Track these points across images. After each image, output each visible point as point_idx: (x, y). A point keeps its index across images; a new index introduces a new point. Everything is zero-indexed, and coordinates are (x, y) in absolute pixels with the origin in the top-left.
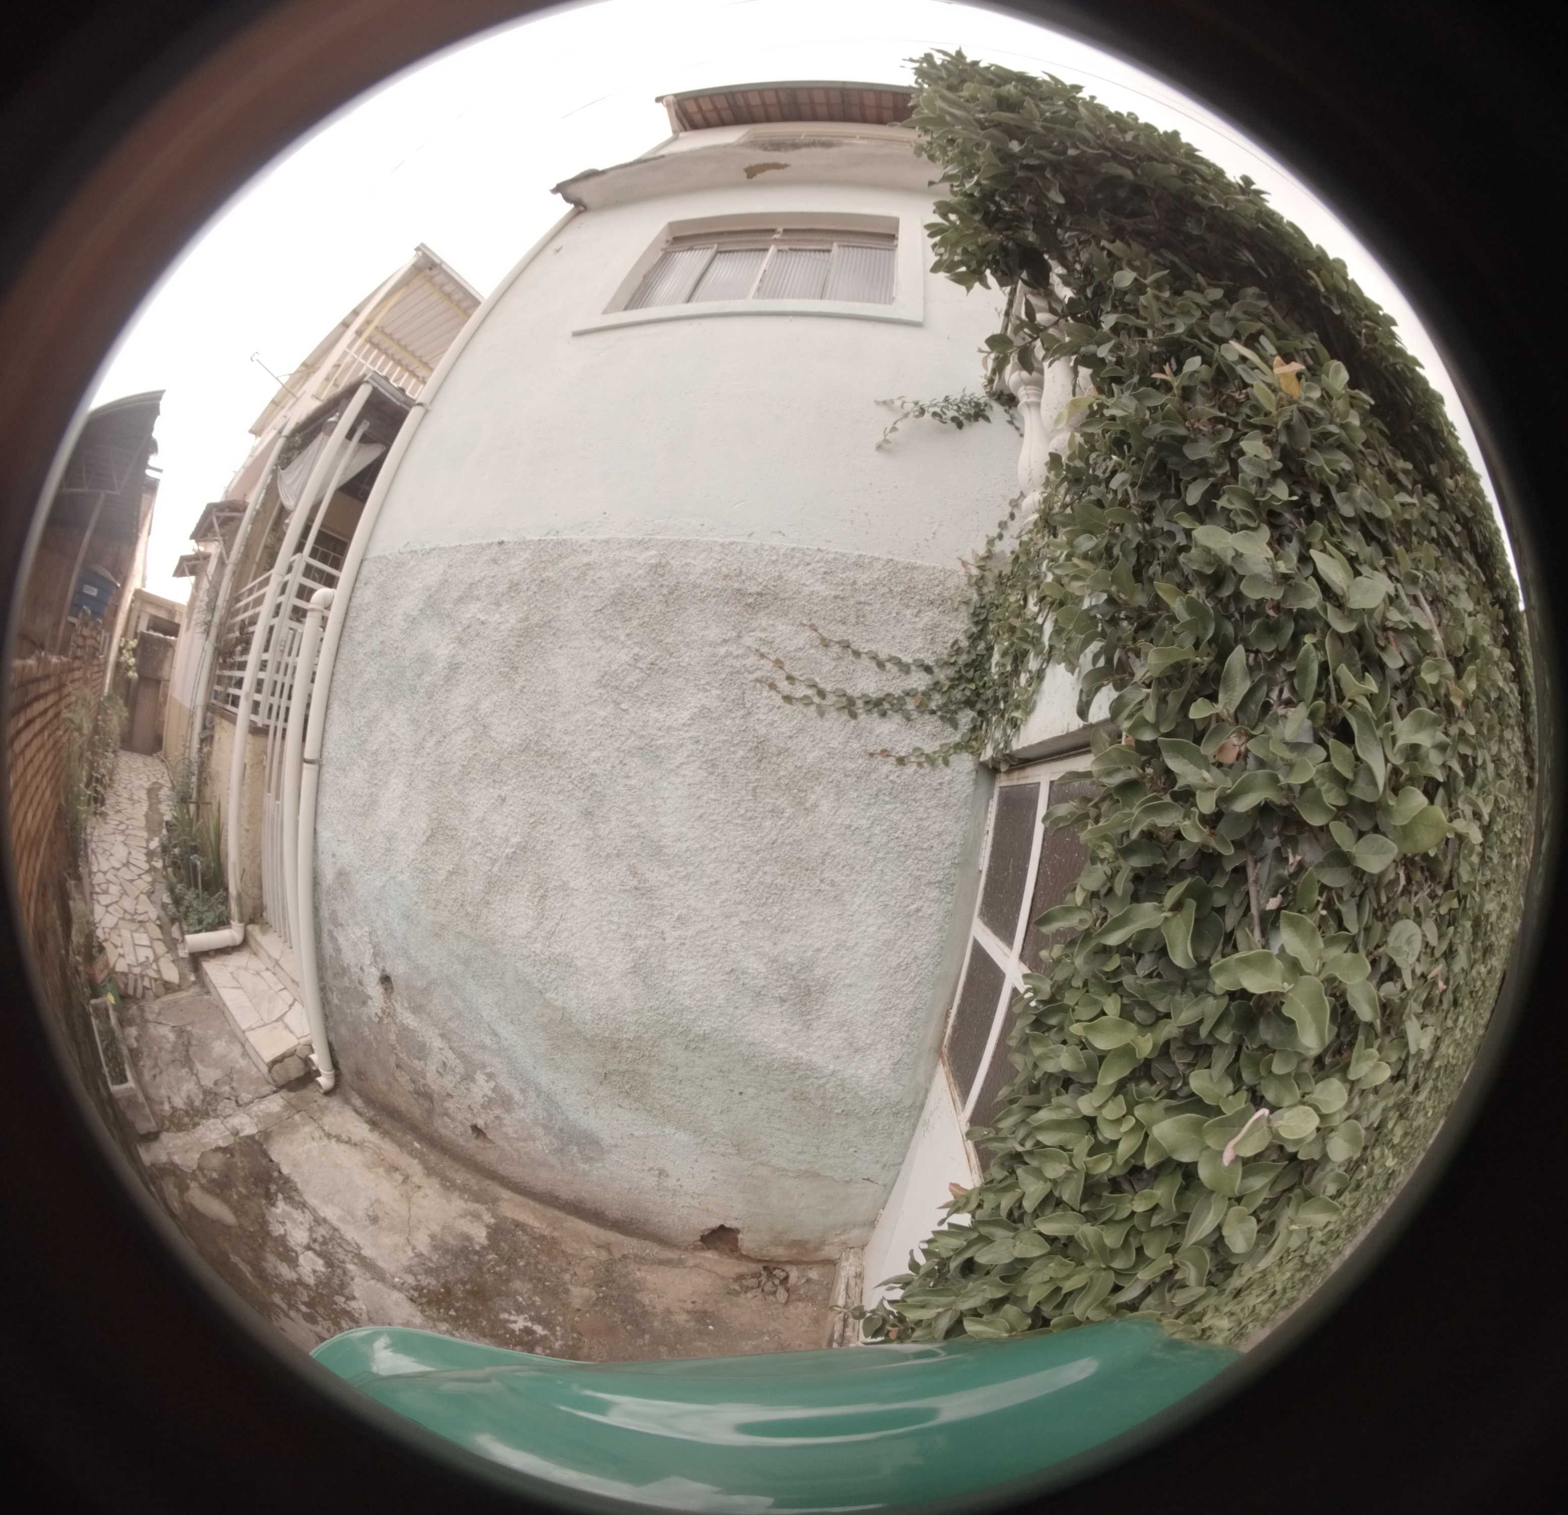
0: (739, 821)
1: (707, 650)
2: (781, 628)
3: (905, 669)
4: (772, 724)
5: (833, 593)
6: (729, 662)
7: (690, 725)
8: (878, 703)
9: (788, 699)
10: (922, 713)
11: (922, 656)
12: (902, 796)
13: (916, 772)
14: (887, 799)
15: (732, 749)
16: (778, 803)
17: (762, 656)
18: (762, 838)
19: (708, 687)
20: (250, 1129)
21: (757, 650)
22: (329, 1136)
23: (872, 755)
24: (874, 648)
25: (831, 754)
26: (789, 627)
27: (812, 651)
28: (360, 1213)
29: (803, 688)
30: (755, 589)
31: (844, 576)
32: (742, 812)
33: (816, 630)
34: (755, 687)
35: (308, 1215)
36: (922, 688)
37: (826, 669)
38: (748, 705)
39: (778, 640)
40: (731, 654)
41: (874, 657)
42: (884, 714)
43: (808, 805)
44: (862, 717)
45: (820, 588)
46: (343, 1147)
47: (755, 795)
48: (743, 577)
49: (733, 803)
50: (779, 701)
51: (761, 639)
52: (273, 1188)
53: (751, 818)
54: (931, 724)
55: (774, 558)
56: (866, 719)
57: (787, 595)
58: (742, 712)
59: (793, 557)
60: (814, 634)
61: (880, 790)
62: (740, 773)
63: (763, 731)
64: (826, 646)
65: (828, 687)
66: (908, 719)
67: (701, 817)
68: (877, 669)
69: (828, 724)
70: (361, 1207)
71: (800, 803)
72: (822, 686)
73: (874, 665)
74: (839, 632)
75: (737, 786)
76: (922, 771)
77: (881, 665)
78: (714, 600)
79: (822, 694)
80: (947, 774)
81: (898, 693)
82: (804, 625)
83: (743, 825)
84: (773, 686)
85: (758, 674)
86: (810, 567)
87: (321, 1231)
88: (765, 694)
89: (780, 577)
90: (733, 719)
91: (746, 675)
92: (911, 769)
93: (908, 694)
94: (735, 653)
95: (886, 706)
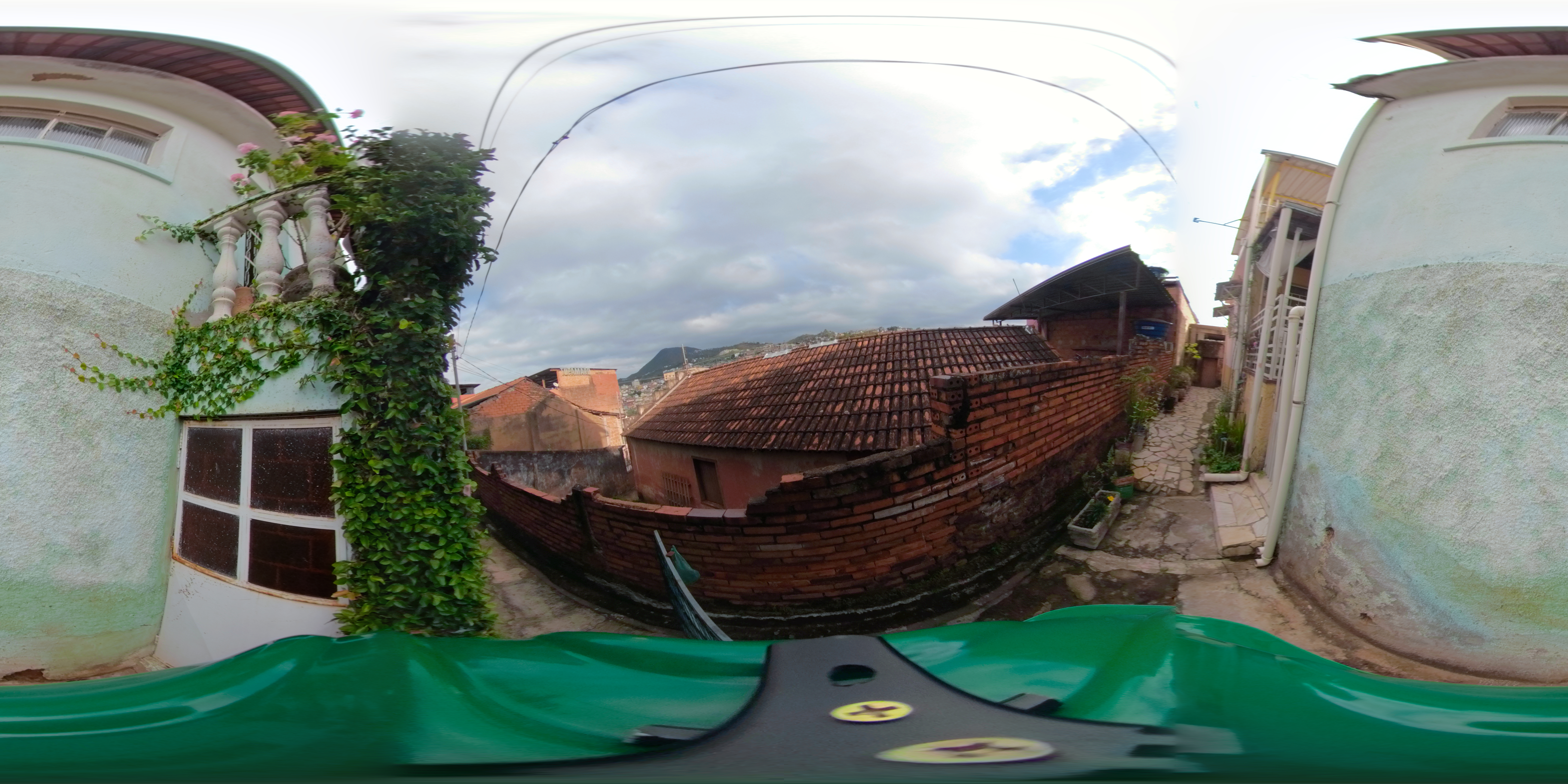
0: (52, 456)
1: (30, 343)
2: (77, 333)
3: (145, 365)
4: (72, 395)
5: (109, 317)
6: (45, 352)
7: (18, 394)
8: (131, 384)
9: (82, 379)
10: (152, 390)
11: (153, 359)
12: (143, 435)
13: (149, 421)
14: (135, 437)
15: (47, 410)
16: (77, 443)
17: (67, 350)
18: (67, 466)
19: (31, 369)
21: (63, 347)
23: (128, 413)
24: (129, 352)
25: (107, 413)
26: (83, 334)
27: (96, 350)
29: (91, 372)
30: (61, 307)
31: (115, 307)
32: (54, 450)
33: (98, 338)
34: (62, 370)
36: (152, 377)
37: (104, 362)
38: (58, 382)
39: (76, 341)
40: (46, 347)
41: (129, 357)
42: (134, 390)
43: (94, 444)
44: (123, 391)
45: (100, 312)
47: (62, 439)
48: (54, 298)
49: (48, 445)
50: (77, 380)
51: (66, 339)
53: (59, 454)
54: (156, 396)
55: (73, 289)
56: (126, 393)
57: (81, 314)
58: (54, 386)
59: (85, 291)
60: (98, 340)
61: (132, 432)
62: (52, 426)
63: (67, 399)
64: (104, 348)
65: (105, 373)
66: (146, 393)
67: (26, 454)
68: (131, 364)
69: (105, 395)
71: (90, 443)
72: (101, 372)
73: (129, 361)
74: (111, 341)
75: (50, 434)
76: (152, 421)
77: (133, 362)
78: (34, 311)
79: (102, 377)
80: (163, 422)
81: (141, 378)
82: (92, 334)
83: (54, 458)
84: (73, 370)
85: (63, 362)
86: (95, 299)
88: (68, 375)
89: (77, 302)
90: (48, 390)
91: (56, 362)
92: (147, 420)
93: (146, 379)
94: (49, 347)
95: (135, 385)
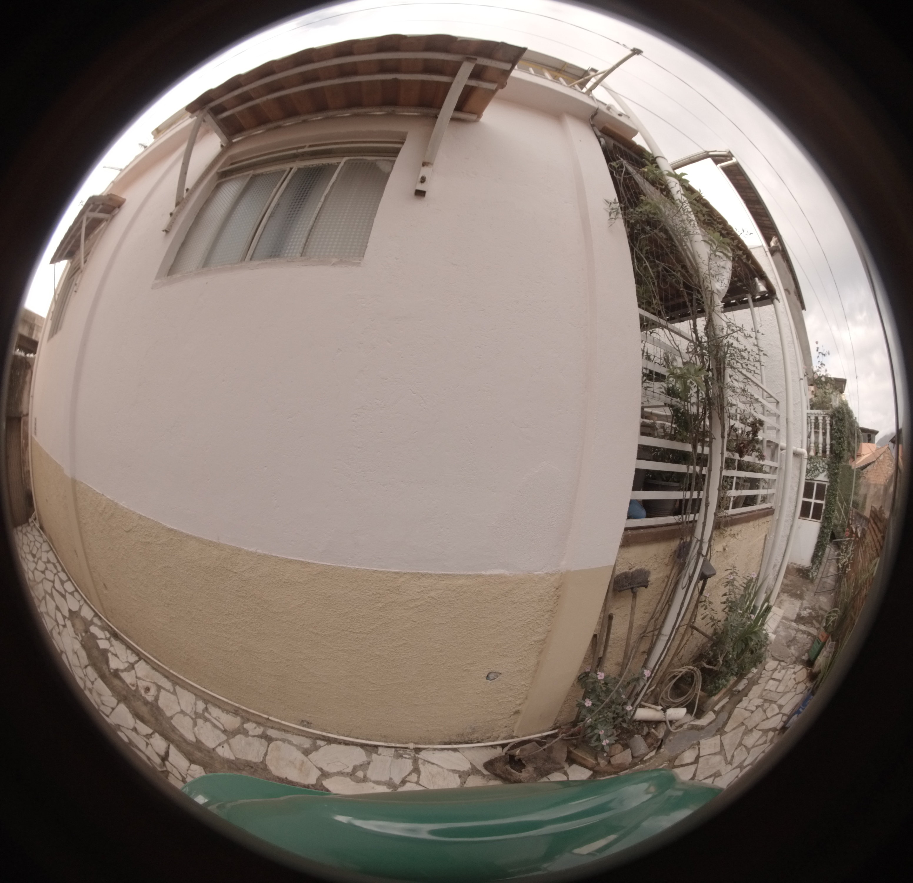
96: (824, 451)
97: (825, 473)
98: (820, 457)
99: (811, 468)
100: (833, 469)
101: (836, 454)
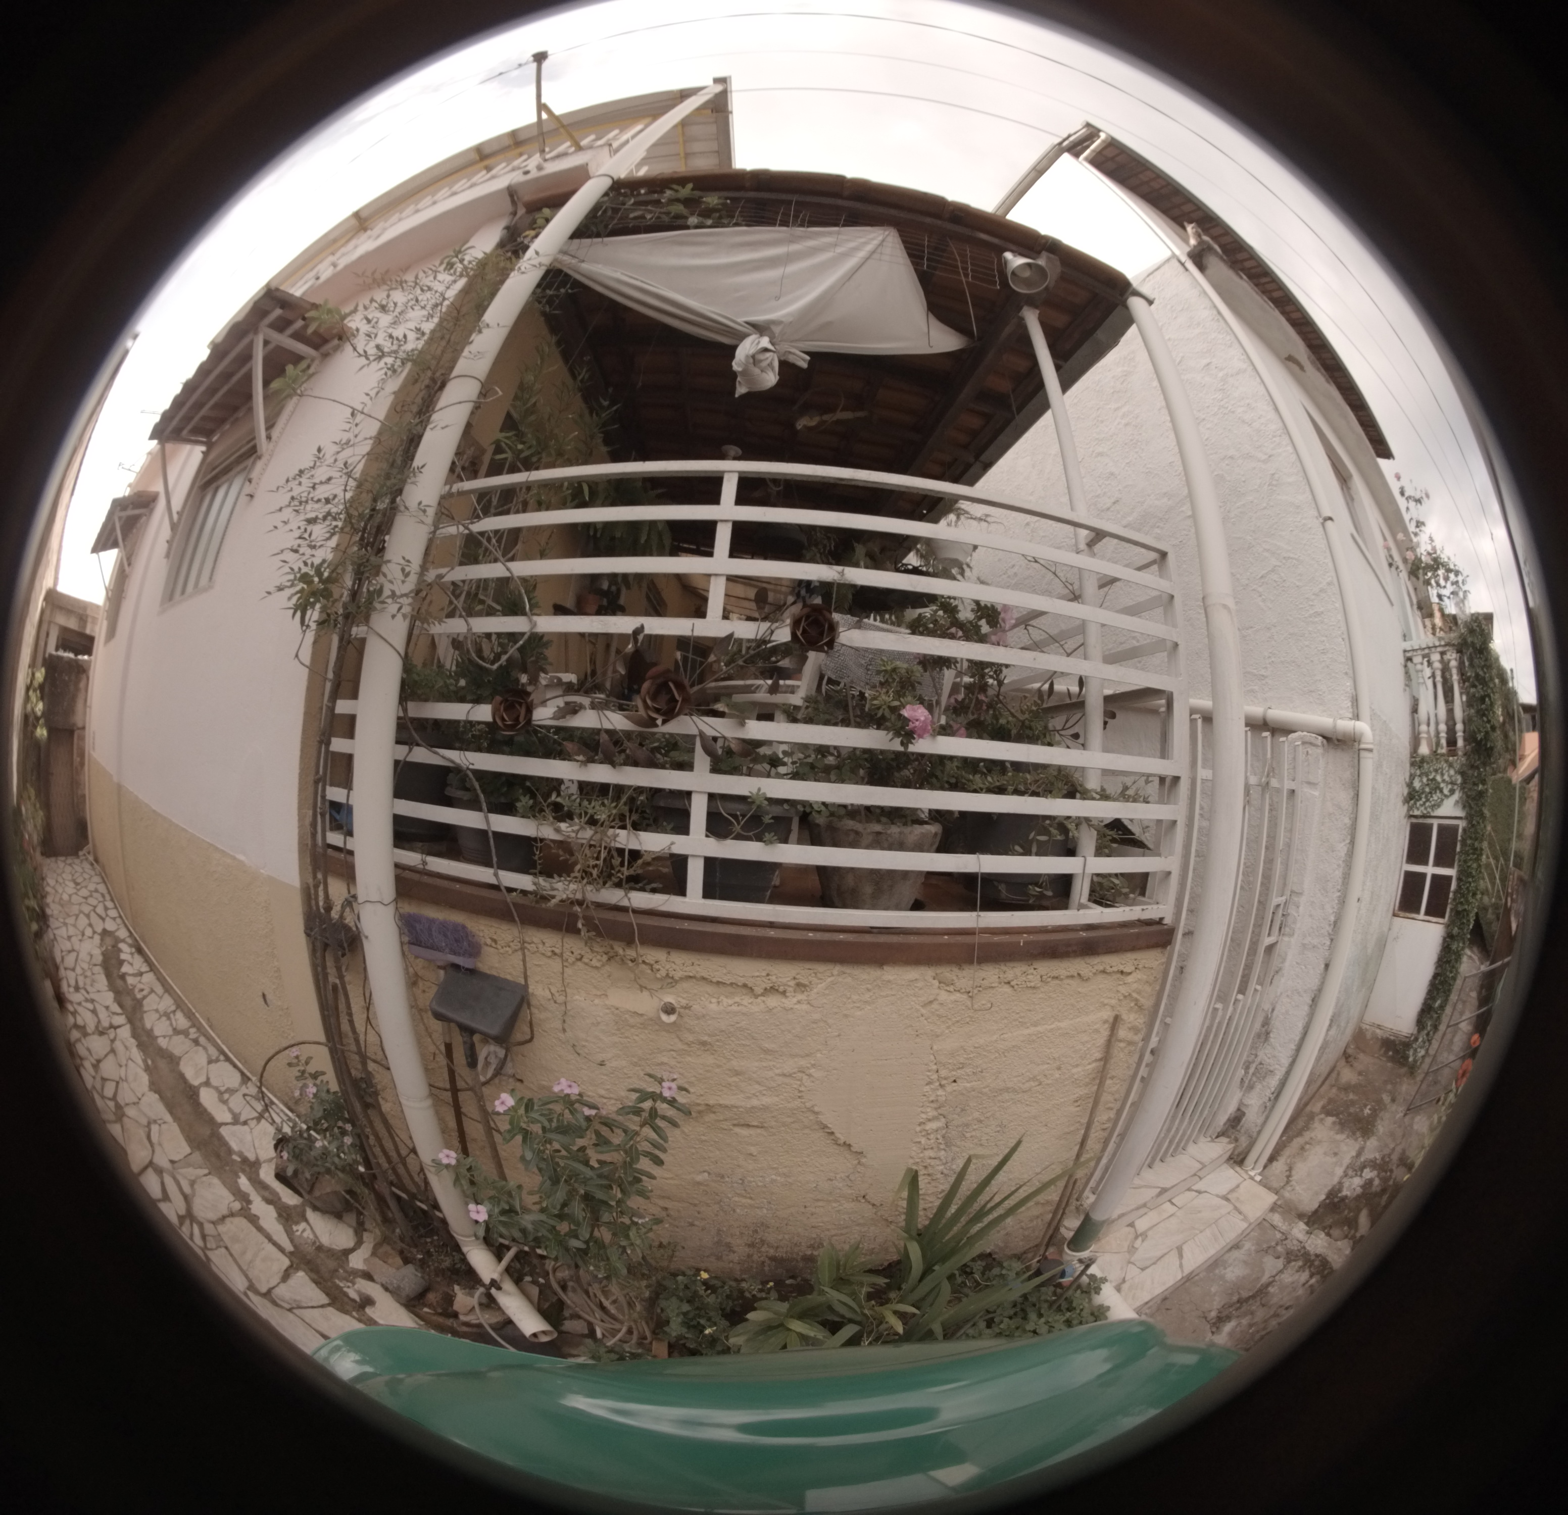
20: (1302, 1226)
22: (1288, 1182)
28: (1334, 1160)
35: (1345, 1180)
46: (1294, 1172)
52: (1336, 1200)
70: (1330, 1160)
87: (1350, 1172)
96: (1452, 742)
97: (1457, 796)
98: (1443, 755)
99: (1424, 786)
100: (1475, 784)
101: (1479, 743)
